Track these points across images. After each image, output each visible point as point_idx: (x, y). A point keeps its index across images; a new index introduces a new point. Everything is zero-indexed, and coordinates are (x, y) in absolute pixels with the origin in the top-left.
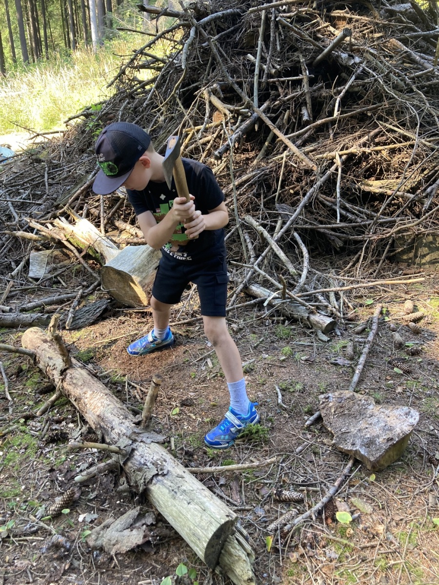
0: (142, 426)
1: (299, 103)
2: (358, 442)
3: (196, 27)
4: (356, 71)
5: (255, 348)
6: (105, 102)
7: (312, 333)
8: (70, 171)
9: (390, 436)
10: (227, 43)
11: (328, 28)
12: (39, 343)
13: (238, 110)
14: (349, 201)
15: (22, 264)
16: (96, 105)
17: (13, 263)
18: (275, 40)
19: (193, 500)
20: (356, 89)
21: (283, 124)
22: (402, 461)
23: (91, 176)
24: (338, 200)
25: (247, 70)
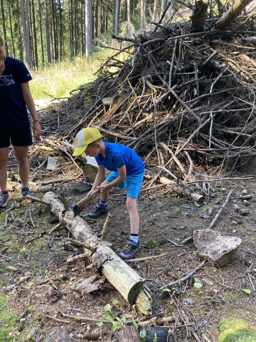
0: (101, 238)
1: (192, 86)
2: (209, 252)
3: (141, 47)
4: (223, 71)
5: (161, 208)
6: (91, 83)
7: (191, 202)
8: (71, 118)
9: (225, 250)
10: (157, 55)
11: (210, 49)
12: (52, 199)
13: (160, 89)
14: (217, 138)
15: (44, 163)
16: (87, 84)
17: (39, 162)
18: (181, 54)
19: (124, 272)
20: (223, 80)
21: (184, 96)
22: (231, 263)
23: (82, 120)
24: (210, 136)
25: (166, 68)
